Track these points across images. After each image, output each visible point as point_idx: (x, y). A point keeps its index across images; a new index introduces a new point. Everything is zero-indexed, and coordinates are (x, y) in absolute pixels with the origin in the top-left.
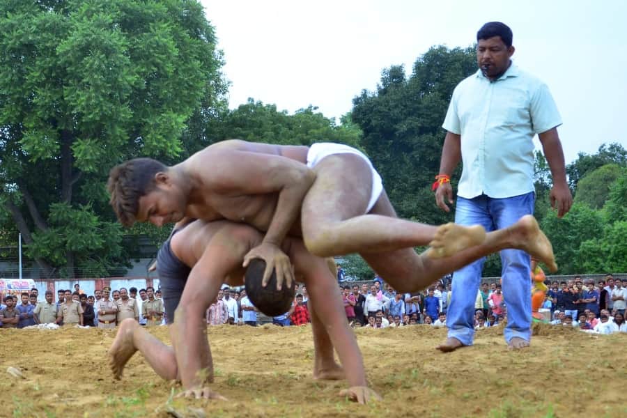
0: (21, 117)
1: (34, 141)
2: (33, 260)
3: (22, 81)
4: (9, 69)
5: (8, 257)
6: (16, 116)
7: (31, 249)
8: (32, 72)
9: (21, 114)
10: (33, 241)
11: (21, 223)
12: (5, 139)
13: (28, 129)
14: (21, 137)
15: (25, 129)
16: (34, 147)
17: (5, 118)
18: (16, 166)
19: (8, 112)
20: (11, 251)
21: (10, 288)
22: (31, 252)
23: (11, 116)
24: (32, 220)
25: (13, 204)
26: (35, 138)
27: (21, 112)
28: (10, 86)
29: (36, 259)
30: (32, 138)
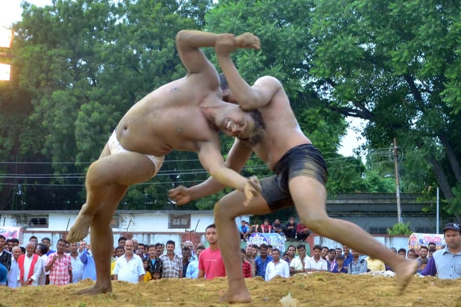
0: (443, 69)
1: (456, 92)
2: (453, 216)
3: (445, 32)
4: (433, 20)
5: (428, 212)
6: (437, 68)
7: (451, 203)
8: (455, 22)
9: (443, 65)
10: (454, 196)
11: (442, 178)
12: (429, 92)
13: (449, 80)
14: (443, 88)
15: (448, 80)
16: (455, 99)
17: (427, 70)
18: (437, 119)
19: (431, 64)
20: (432, 206)
21: (422, 243)
22: (452, 207)
23: (433, 67)
24: (453, 174)
25: (433, 158)
26: (458, 89)
27: (444, 63)
28: (433, 38)
29: (456, 215)
30: (454, 90)
